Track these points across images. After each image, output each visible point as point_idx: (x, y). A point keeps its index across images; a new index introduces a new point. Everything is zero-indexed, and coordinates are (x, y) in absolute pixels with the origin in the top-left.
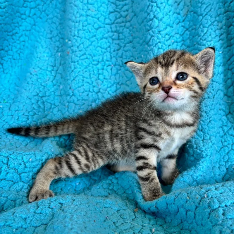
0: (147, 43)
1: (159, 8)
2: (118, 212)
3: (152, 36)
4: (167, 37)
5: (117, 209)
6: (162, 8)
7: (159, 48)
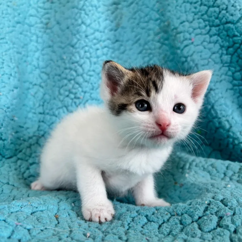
0: (73, 46)
1: (88, 15)
2: (33, 214)
3: (79, 40)
4: (95, 41)
5: (31, 211)
6: (90, 15)
7: (85, 52)
